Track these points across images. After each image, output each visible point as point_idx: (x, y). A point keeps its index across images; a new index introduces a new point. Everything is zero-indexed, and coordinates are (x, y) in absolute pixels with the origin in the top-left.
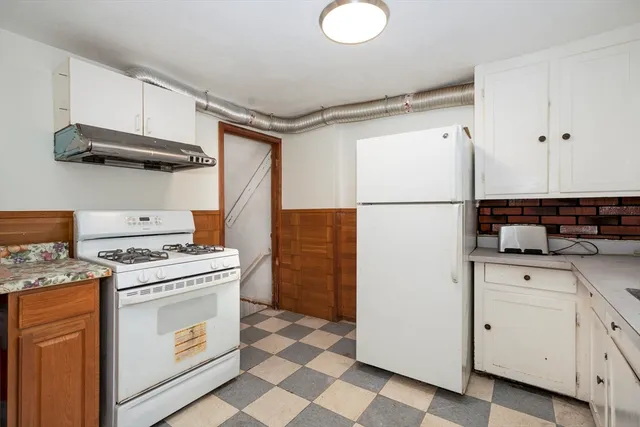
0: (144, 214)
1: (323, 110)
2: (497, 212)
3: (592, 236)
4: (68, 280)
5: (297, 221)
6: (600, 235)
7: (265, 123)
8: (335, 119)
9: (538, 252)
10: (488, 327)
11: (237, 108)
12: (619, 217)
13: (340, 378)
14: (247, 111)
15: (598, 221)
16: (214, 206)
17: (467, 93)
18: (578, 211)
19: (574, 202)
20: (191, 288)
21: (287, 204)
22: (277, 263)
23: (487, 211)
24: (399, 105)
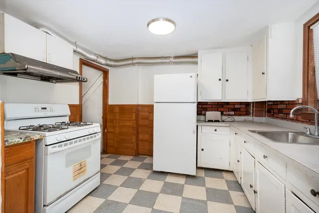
0: (44, 106)
1: (133, 59)
2: (204, 106)
3: (232, 115)
4: (21, 141)
5: (117, 110)
6: (235, 115)
7: (103, 61)
8: (138, 63)
9: (218, 121)
10: (202, 150)
11: (90, 53)
12: (240, 108)
13: (147, 178)
14: (95, 54)
15: (234, 110)
16: (77, 103)
17: (194, 60)
18: (229, 106)
19: (228, 103)
20: (81, 143)
21: (111, 102)
22: (106, 131)
23: (200, 106)
24: (168, 61)
